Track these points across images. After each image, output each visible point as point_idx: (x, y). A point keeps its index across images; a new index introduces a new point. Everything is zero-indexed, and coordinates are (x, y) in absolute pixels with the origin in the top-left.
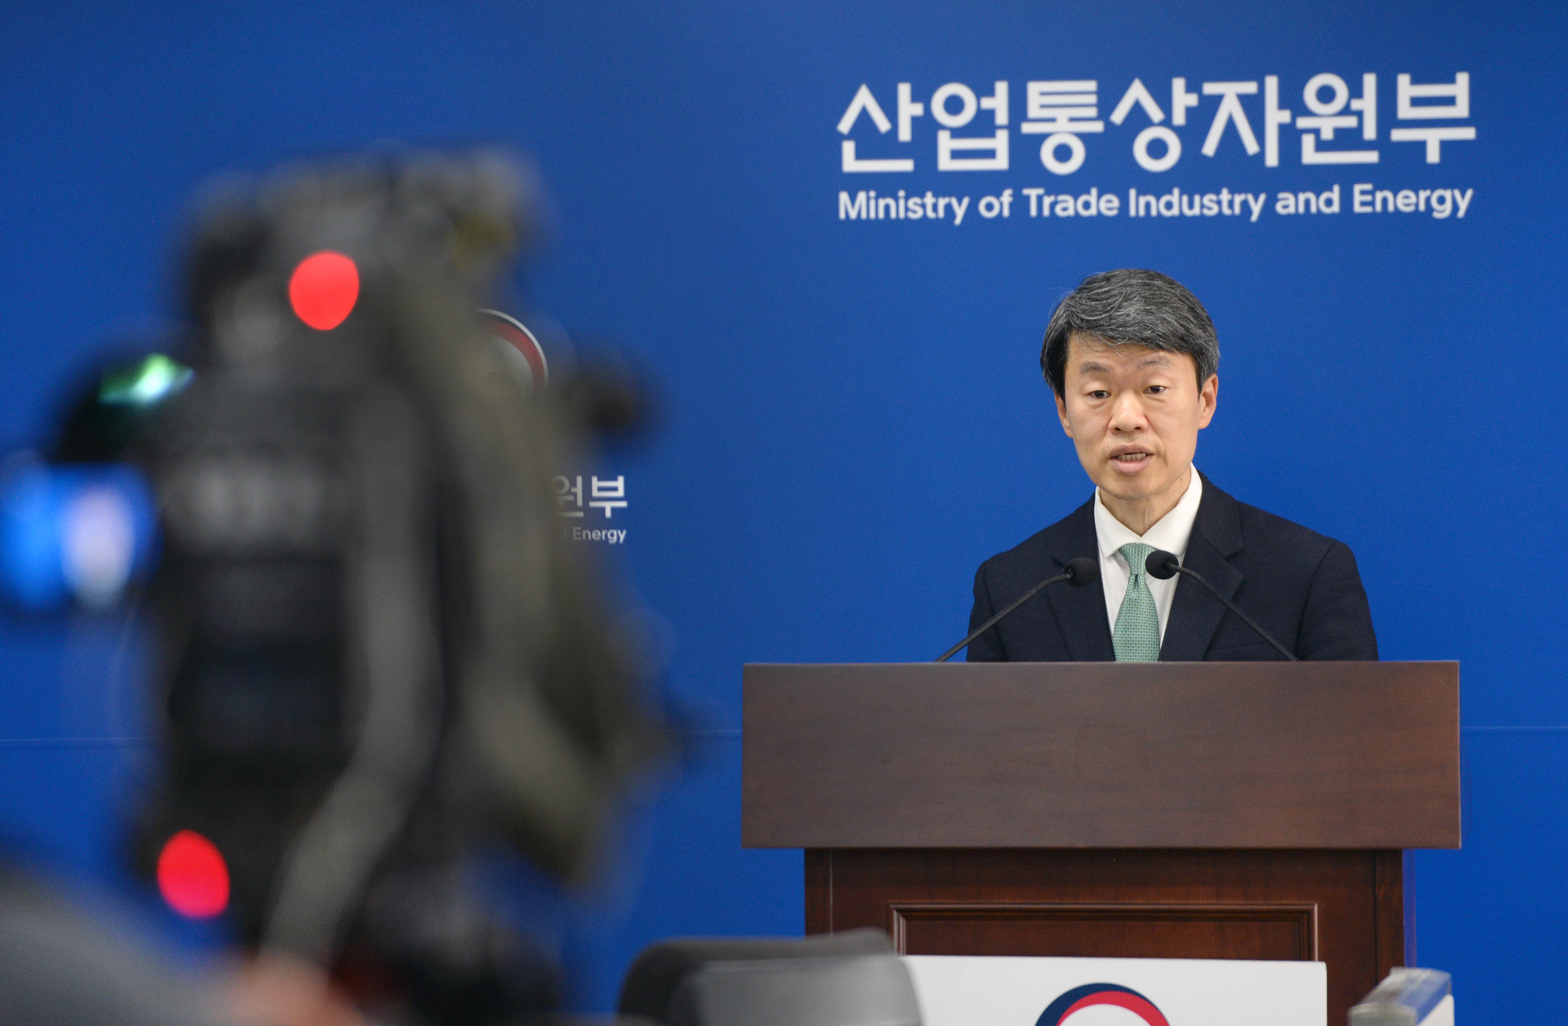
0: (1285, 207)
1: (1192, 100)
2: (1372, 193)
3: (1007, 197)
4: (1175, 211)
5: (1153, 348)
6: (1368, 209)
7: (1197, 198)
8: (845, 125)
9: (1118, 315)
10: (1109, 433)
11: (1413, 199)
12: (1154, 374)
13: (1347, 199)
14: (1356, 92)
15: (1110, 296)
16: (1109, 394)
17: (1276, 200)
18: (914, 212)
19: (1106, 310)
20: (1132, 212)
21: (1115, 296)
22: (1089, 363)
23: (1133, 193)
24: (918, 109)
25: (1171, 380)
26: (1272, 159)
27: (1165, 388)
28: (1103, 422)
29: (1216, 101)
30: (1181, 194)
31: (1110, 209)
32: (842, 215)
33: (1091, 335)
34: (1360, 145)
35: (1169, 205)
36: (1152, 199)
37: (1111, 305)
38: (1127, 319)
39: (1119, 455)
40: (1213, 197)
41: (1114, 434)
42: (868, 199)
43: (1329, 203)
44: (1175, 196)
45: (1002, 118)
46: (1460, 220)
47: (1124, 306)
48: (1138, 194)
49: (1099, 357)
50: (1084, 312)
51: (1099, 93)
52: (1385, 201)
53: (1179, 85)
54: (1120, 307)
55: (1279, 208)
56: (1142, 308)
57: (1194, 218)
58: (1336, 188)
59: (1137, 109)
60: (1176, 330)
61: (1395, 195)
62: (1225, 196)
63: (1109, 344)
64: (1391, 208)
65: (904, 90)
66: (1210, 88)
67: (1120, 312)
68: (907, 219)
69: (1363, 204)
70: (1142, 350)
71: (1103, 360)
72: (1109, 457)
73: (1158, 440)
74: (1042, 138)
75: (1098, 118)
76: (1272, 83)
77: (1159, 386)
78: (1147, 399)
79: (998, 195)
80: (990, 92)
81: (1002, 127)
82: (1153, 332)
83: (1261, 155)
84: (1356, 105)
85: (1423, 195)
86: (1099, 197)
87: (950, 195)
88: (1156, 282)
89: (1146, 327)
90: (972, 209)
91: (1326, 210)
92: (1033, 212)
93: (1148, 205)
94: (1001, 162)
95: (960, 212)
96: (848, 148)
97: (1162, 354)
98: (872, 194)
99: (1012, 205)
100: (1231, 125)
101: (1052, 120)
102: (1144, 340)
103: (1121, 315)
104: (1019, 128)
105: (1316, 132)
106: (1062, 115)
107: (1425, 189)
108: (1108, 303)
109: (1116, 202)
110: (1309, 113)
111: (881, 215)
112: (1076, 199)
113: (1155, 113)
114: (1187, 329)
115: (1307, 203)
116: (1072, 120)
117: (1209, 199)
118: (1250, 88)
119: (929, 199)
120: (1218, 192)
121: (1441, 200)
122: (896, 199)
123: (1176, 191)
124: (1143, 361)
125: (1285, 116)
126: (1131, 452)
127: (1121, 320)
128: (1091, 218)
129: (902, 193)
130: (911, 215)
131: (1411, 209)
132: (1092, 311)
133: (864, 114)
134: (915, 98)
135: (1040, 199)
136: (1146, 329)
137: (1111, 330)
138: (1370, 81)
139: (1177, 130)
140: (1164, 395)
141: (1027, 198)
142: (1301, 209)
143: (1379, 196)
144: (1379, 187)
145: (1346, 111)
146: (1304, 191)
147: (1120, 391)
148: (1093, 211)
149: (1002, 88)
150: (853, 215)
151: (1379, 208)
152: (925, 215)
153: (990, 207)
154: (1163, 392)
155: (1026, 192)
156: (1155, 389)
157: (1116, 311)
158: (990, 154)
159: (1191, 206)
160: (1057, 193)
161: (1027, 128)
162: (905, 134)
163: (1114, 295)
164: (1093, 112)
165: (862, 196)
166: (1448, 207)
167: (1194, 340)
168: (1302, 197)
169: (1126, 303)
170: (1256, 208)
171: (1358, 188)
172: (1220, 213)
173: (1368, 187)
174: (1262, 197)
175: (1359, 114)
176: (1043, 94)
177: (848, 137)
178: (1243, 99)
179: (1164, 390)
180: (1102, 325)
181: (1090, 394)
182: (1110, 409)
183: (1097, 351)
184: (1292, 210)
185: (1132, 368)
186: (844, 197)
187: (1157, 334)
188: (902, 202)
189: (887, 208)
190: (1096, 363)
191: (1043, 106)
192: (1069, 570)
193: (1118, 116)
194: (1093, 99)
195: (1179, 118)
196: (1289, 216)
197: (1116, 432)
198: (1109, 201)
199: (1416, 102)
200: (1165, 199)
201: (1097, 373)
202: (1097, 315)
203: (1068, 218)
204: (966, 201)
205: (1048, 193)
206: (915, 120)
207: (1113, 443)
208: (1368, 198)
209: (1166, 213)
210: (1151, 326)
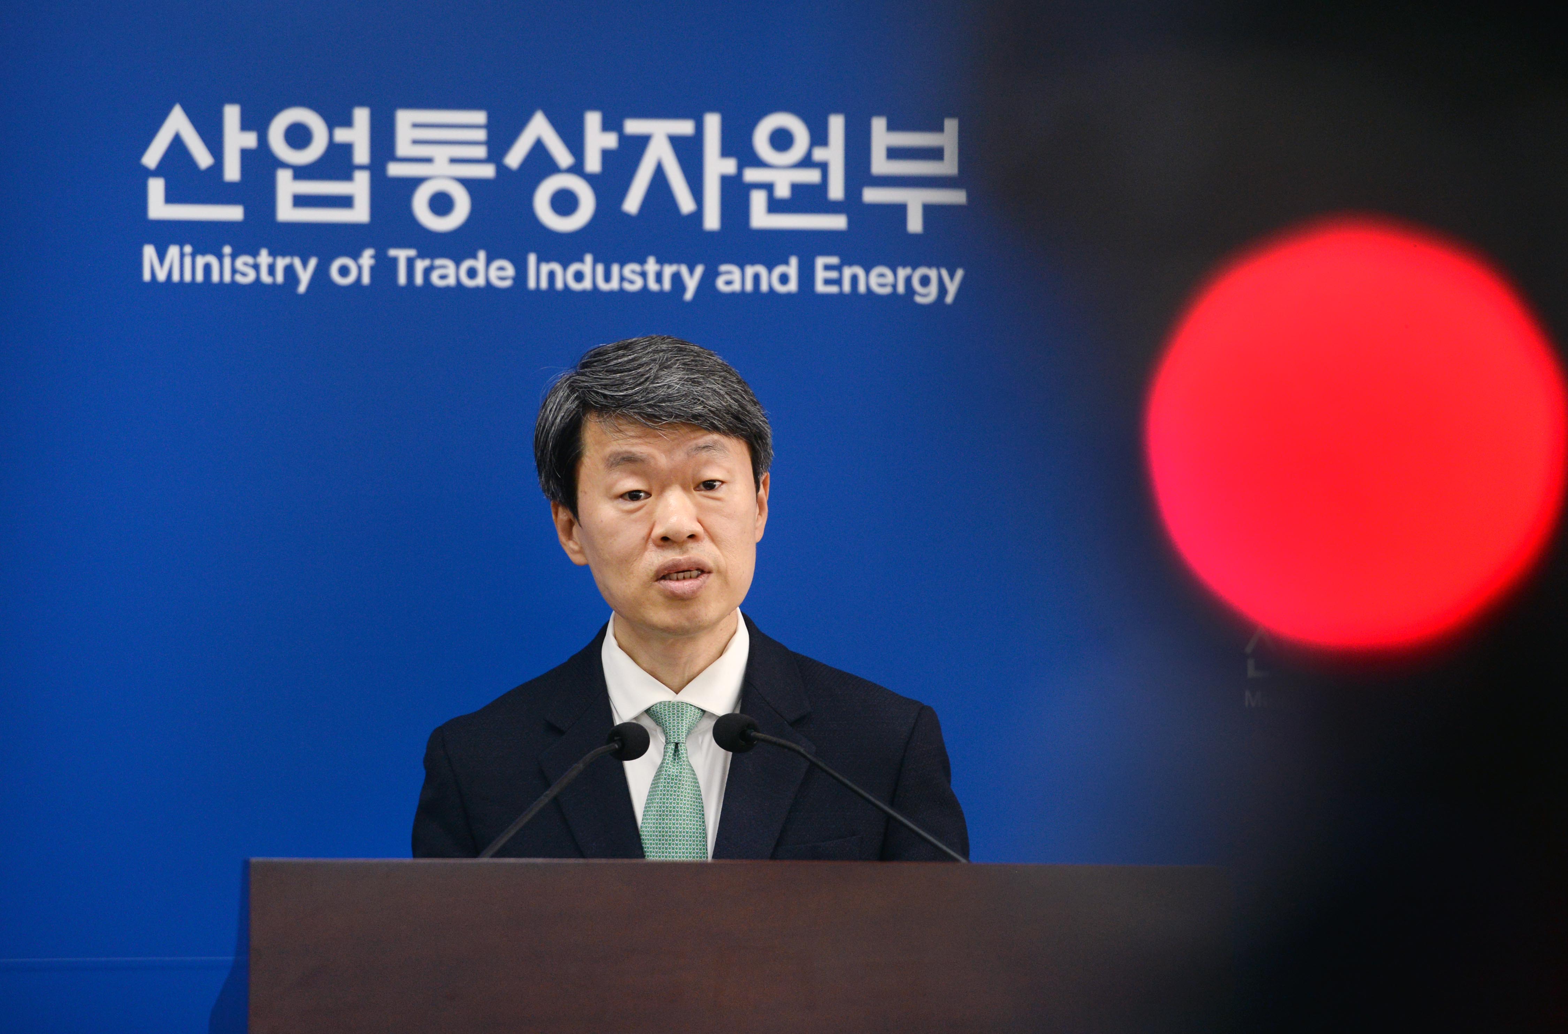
0: (729, 283)
1: (611, 141)
2: (838, 268)
3: (367, 259)
4: (587, 284)
5: (706, 429)
6: (833, 289)
7: (615, 269)
8: (152, 157)
9: (655, 387)
10: (651, 545)
11: (890, 278)
12: (708, 463)
13: (806, 275)
14: (819, 137)
15: (640, 365)
16: (648, 494)
17: (717, 274)
18: (244, 274)
19: (638, 382)
20: (532, 284)
21: (647, 364)
22: (619, 454)
23: (532, 259)
24: (250, 140)
25: (729, 471)
26: (712, 221)
27: (723, 482)
28: (644, 532)
29: (643, 141)
30: (595, 262)
31: (502, 279)
32: (147, 277)
33: (624, 416)
34: (824, 206)
35: (579, 277)
36: (557, 267)
37: (643, 375)
38: (670, 391)
39: (669, 574)
40: (636, 267)
41: (658, 546)
42: (182, 256)
43: (784, 279)
44: (587, 265)
45: (362, 155)
46: (949, 306)
47: (662, 376)
48: (539, 261)
49: (633, 445)
50: (605, 387)
51: (489, 127)
52: (854, 279)
53: (593, 120)
54: (656, 377)
55: (721, 284)
56: (687, 377)
57: (611, 293)
58: (794, 261)
59: (539, 148)
60: (730, 406)
61: (867, 272)
62: (651, 266)
63: (650, 424)
64: (862, 288)
65: (232, 114)
66: (634, 127)
67: (658, 383)
68: (233, 283)
69: (828, 282)
70: (692, 431)
71: (640, 448)
72: (655, 579)
73: (718, 552)
74: (415, 182)
75: (488, 160)
76: (713, 123)
77: (715, 481)
78: (700, 496)
79: (356, 255)
80: (347, 122)
81: (361, 167)
82: (704, 407)
83: (698, 215)
84: (819, 154)
85: (902, 273)
86: (489, 262)
87: (292, 254)
88: (692, 348)
89: (696, 401)
90: (321, 273)
91: (780, 288)
92: (402, 279)
93: (552, 275)
94: (360, 213)
95: (305, 277)
96: (156, 188)
97: (715, 436)
98: (188, 249)
99: (373, 269)
100: (659, 175)
101: (428, 160)
102: (695, 417)
103: (660, 386)
104: (384, 169)
105: (769, 187)
106: (441, 154)
107: (904, 266)
108: (638, 373)
109: (510, 270)
110: (759, 163)
111: (200, 277)
112: (458, 264)
113: (563, 156)
114: (741, 406)
115: (757, 278)
116: (454, 161)
117: (630, 269)
118: (685, 127)
119: (264, 258)
120: (642, 262)
121: (925, 281)
122: (220, 257)
123: (589, 258)
124: (694, 446)
125: (729, 166)
126: (686, 568)
127: (661, 392)
128: (477, 289)
129: (227, 250)
130: (239, 278)
131: (887, 290)
132: (618, 385)
133: (177, 143)
134: (246, 126)
135: (410, 263)
136: (695, 403)
137: (650, 406)
138: (836, 125)
139: (590, 179)
140: (721, 492)
141: (394, 261)
142: (749, 287)
143: (848, 272)
144: (847, 261)
145: (807, 162)
146: (753, 263)
147: (663, 488)
148: (480, 281)
149: (362, 116)
150: (162, 276)
151: (847, 287)
152: (258, 279)
153: (344, 271)
154: (720, 489)
155: (393, 252)
156: (709, 485)
157: (653, 383)
158: (346, 202)
159: (607, 278)
160: (433, 257)
161: (395, 170)
162: (232, 172)
163: (645, 363)
164: (481, 152)
165: (173, 252)
166: (933, 290)
167: (751, 419)
168: (750, 271)
169: (663, 373)
170: (691, 283)
171: (820, 262)
172: (645, 287)
173: (834, 260)
174: (699, 270)
175: (823, 167)
176: (416, 126)
177: (156, 173)
178: (676, 142)
179: (720, 486)
180: (636, 401)
181: (622, 496)
182: (651, 513)
183: (632, 437)
184: (736, 287)
185: (680, 456)
186: (149, 252)
187: (709, 410)
188: (227, 261)
189: (207, 268)
190: (630, 452)
191: (416, 142)
192: (616, 738)
193: (514, 158)
194: (481, 135)
195: (593, 164)
196: (733, 294)
197: (662, 543)
198: (501, 269)
199: (894, 153)
200: (574, 267)
201: (631, 466)
202: (626, 390)
203: (448, 289)
204: (313, 262)
205: (421, 255)
206: (245, 154)
207: (660, 558)
208: (834, 275)
209: (575, 286)
210: (702, 399)
